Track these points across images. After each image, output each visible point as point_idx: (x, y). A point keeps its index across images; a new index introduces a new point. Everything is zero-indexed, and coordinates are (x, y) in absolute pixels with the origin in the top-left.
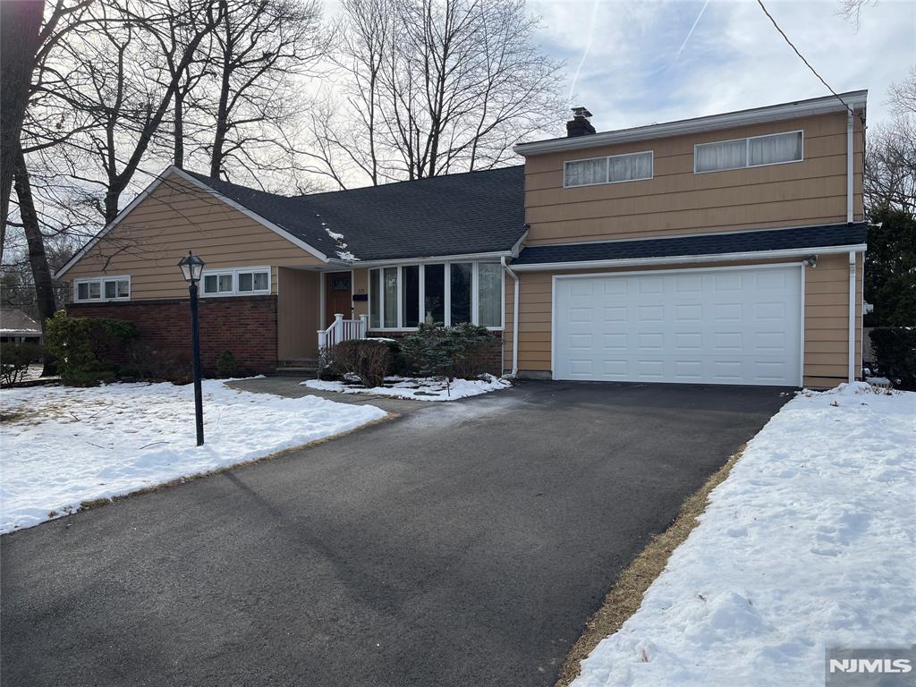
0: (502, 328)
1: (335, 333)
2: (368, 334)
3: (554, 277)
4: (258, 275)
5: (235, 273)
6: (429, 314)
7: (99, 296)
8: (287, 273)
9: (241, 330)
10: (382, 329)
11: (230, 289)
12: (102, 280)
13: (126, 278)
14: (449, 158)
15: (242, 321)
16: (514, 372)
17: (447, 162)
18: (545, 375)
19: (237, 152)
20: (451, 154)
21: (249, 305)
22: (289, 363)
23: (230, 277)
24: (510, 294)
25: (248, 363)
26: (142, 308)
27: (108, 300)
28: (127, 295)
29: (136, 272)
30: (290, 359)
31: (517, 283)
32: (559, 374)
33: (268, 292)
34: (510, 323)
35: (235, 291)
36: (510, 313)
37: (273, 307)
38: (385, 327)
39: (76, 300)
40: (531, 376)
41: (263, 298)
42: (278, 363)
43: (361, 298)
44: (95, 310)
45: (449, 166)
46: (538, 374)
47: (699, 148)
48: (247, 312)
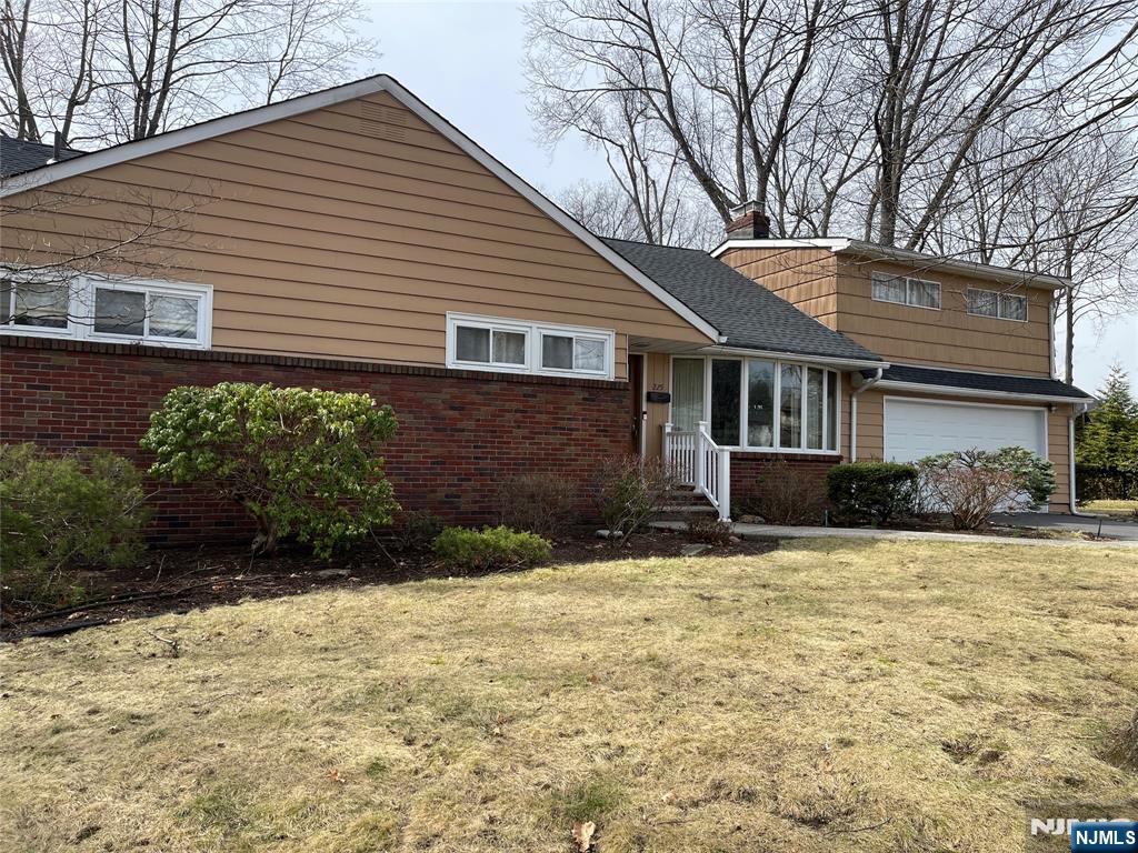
0: (837, 452)
3: (885, 397)
5: (536, 332)
11: (518, 360)
23: (521, 337)
24: (845, 413)
31: (855, 401)
33: (605, 375)
34: (845, 446)
35: (533, 364)
36: (845, 435)
43: (662, 398)
48: (575, 408)
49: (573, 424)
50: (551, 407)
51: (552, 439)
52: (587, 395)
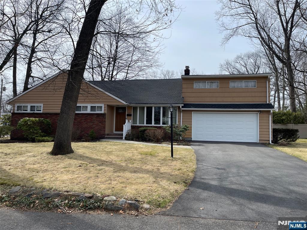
3: (193, 112)
4: (99, 107)
5: (89, 105)
7: (27, 111)
10: (138, 125)
11: (87, 111)
12: (29, 105)
15: (92, 121)
18: (190, 139)
23: (87, 107)
24: (179, 116)
27: (31, 112)
28: (41, 111)
29: (45, 103)
31: (182, 113)
33: (103, 112)
39: (16, 112)
41: (101, 114)
43: (129, 115)
47: (231, 82)
48: (94, 118)
49: (95, 121)
50: (90, 118)
51: (90, 124)
52: (97, 116)
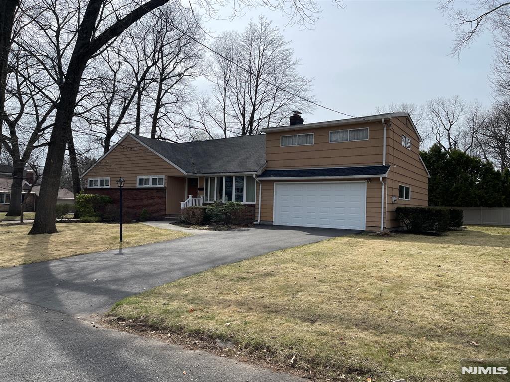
0: (255, 203)
1: (189, 202)
2: (204, 204)
3: (275, 183)
4: (160, 179)
5: (151, 177)
6: (226, 196)
7: (97, 185)
8: (172, 179)
9: (151, 201)
10: (209, 202)
11: (149, 184)
12: (99, 179)
13: (109, 178)
14: (259, 122)
15: (153, 198)
16: (259, 221)
17: (258, 124)
18: (271, 223)
19: (165, 118)
20: (260, 121)
21: (156, 191)
22: (170, 215)
23: (149, 179)
24: (258, 189)
25: (154, 215)
26: (114, 191)
27: (101, 187)
28: (108, 185)
29: (112, 176)
30: (171, 213)
31: (261, 185)
32: (275, 223)
33: (163, 186)
34: (258, 201)
35: (150, 185)
36: (258, 197)
37: (165, 192)
38: (210, 201)
39: (88, 187)
40: (265, 223)
41: (161, 188)
42: (166, 215)
43: (201, 189)
44: (95, 191)
45: (259, 126)
46: (269, 222)
47: (331, 133)
50: (151, 194)
